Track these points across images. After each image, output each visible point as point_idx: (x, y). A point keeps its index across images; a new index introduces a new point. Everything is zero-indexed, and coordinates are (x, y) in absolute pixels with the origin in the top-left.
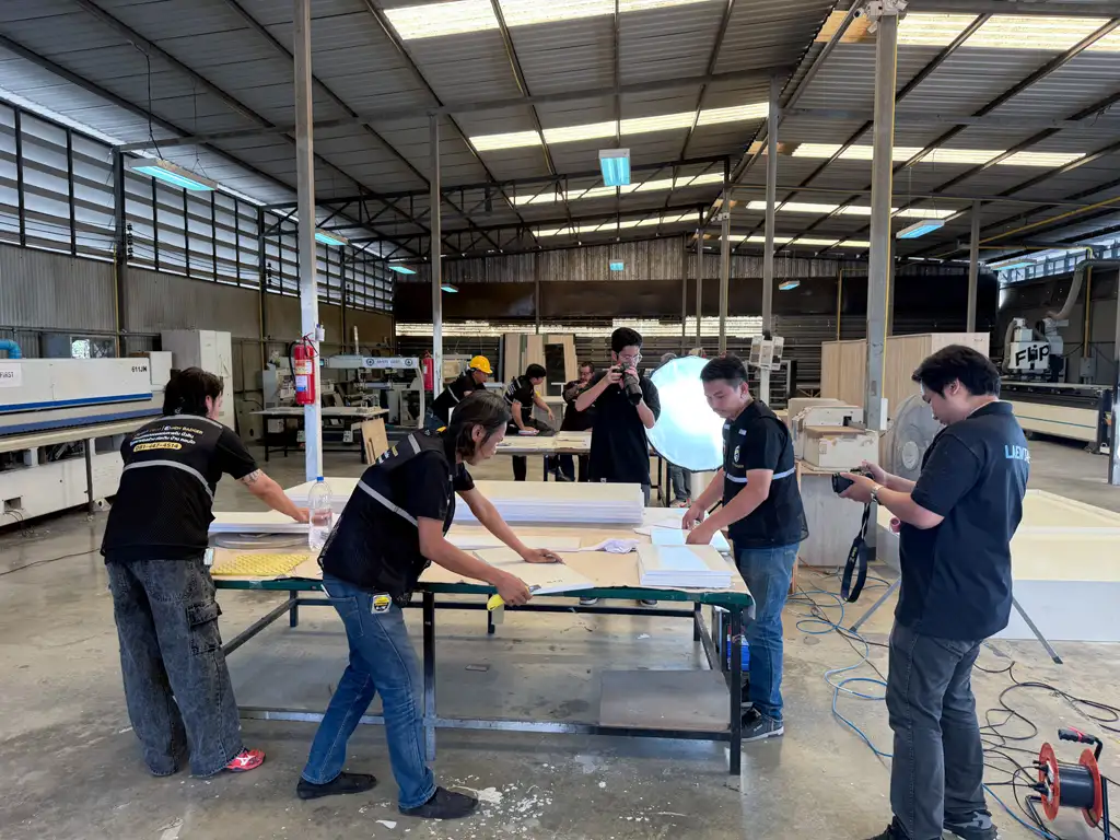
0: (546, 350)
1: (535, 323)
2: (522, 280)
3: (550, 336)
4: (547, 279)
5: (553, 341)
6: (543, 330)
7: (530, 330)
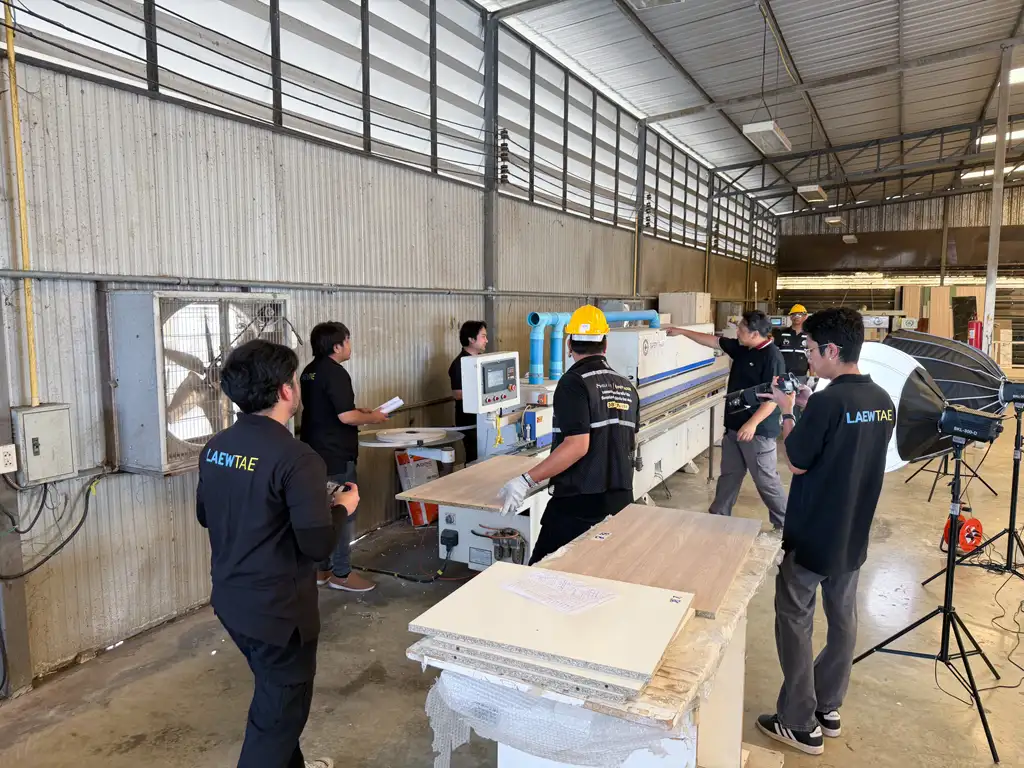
0: (953, 304)
1: (939, 273)
2: (925, 227)
3: (958, 288)
4: (957, 225)
5: (962, 293)
6: (949, 281)
7: (933, 281)
